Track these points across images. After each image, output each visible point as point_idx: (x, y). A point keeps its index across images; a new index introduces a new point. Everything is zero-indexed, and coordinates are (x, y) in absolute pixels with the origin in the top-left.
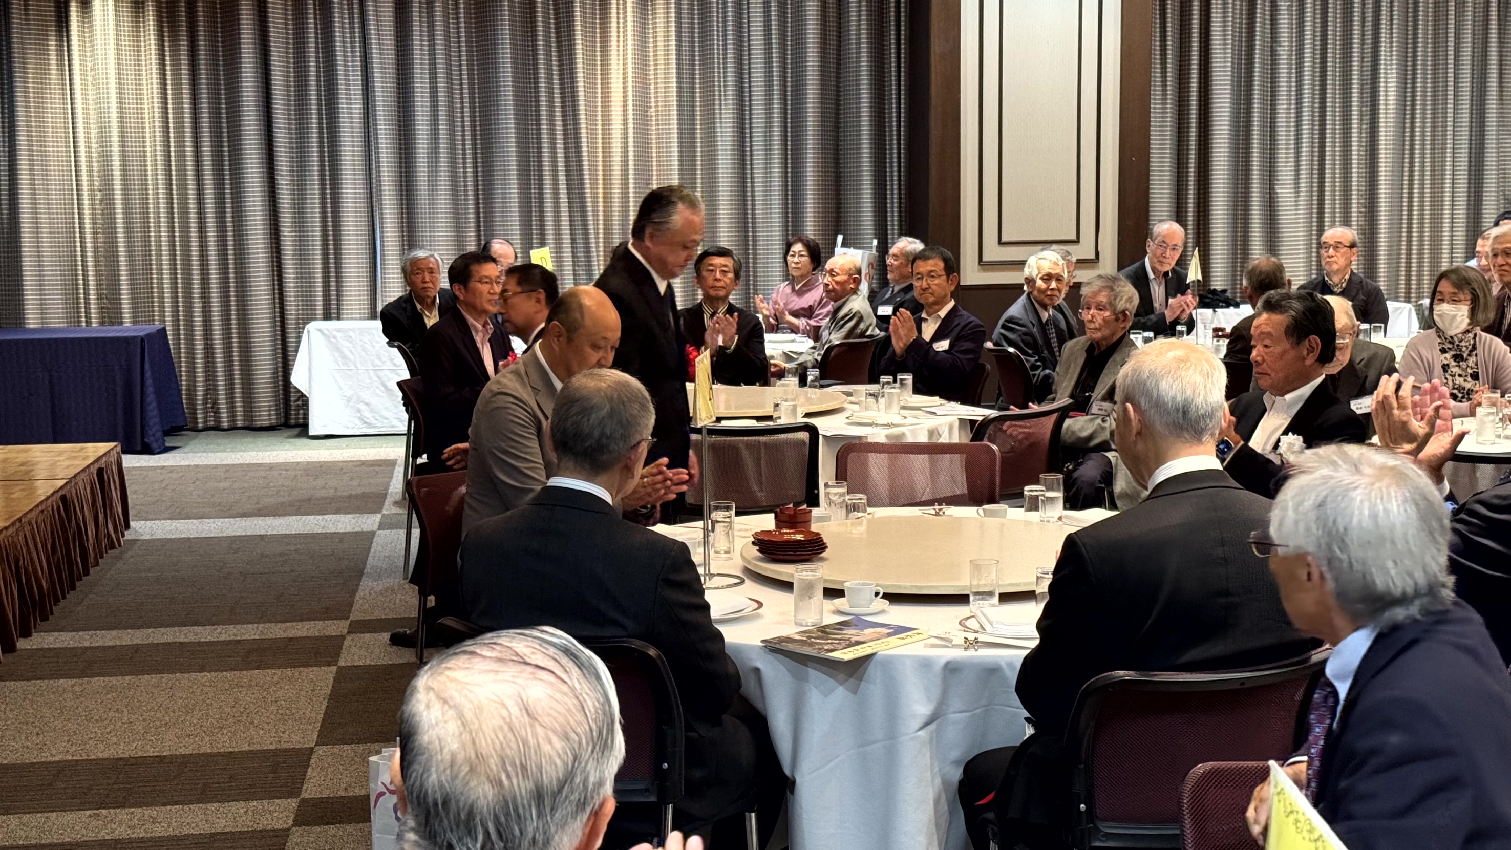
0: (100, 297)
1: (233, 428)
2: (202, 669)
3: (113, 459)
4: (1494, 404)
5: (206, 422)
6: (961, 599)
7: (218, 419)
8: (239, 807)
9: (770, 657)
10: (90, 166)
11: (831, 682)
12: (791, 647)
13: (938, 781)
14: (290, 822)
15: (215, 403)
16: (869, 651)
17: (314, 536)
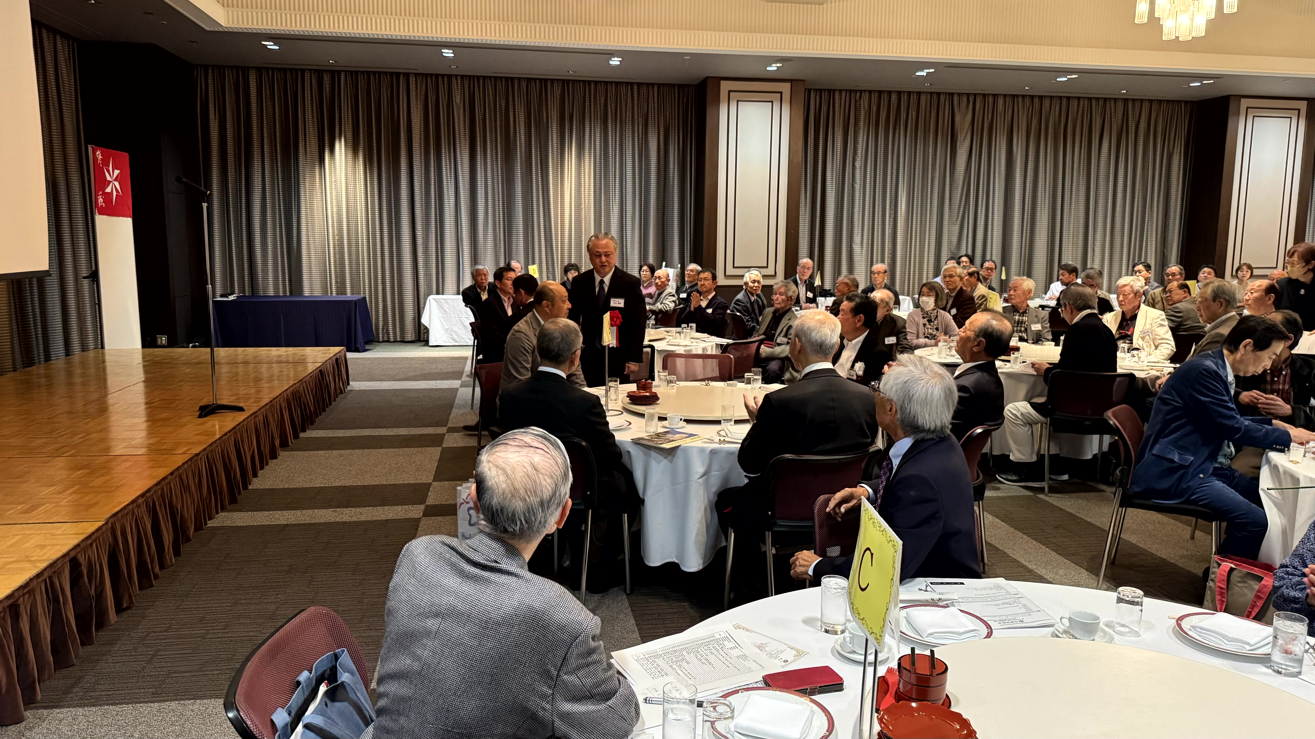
0: (336, 282)
1: (395, 341)
2: (381, 447)
3: (342, 354)
4: (945, 341)
5: (383, 338)
6: (718, 422)
7: (388, 337)
8: (399, 508)
9: (635, 446)
10: (333, 225)
11: (661, 458)
12: (644, 442)
13: (706, 501)
14: (421, 515)
15: (388, 330)
16: (678, 444)
17: (432, 390)
